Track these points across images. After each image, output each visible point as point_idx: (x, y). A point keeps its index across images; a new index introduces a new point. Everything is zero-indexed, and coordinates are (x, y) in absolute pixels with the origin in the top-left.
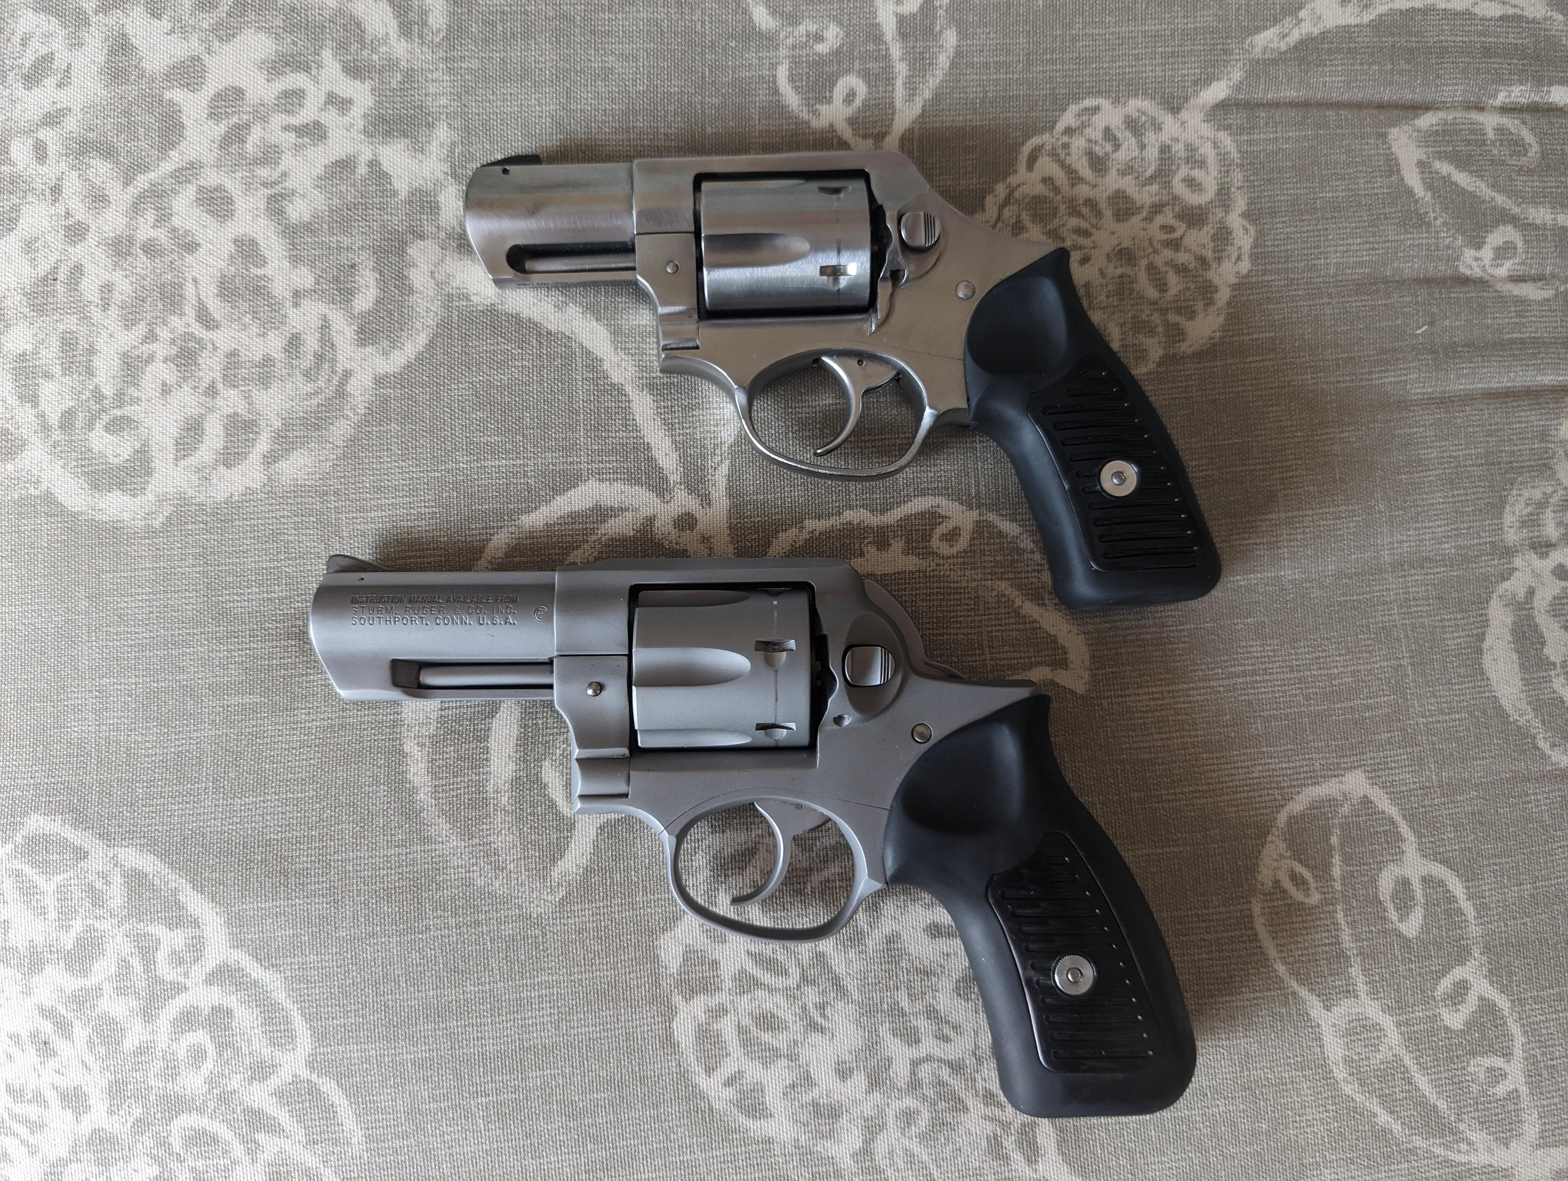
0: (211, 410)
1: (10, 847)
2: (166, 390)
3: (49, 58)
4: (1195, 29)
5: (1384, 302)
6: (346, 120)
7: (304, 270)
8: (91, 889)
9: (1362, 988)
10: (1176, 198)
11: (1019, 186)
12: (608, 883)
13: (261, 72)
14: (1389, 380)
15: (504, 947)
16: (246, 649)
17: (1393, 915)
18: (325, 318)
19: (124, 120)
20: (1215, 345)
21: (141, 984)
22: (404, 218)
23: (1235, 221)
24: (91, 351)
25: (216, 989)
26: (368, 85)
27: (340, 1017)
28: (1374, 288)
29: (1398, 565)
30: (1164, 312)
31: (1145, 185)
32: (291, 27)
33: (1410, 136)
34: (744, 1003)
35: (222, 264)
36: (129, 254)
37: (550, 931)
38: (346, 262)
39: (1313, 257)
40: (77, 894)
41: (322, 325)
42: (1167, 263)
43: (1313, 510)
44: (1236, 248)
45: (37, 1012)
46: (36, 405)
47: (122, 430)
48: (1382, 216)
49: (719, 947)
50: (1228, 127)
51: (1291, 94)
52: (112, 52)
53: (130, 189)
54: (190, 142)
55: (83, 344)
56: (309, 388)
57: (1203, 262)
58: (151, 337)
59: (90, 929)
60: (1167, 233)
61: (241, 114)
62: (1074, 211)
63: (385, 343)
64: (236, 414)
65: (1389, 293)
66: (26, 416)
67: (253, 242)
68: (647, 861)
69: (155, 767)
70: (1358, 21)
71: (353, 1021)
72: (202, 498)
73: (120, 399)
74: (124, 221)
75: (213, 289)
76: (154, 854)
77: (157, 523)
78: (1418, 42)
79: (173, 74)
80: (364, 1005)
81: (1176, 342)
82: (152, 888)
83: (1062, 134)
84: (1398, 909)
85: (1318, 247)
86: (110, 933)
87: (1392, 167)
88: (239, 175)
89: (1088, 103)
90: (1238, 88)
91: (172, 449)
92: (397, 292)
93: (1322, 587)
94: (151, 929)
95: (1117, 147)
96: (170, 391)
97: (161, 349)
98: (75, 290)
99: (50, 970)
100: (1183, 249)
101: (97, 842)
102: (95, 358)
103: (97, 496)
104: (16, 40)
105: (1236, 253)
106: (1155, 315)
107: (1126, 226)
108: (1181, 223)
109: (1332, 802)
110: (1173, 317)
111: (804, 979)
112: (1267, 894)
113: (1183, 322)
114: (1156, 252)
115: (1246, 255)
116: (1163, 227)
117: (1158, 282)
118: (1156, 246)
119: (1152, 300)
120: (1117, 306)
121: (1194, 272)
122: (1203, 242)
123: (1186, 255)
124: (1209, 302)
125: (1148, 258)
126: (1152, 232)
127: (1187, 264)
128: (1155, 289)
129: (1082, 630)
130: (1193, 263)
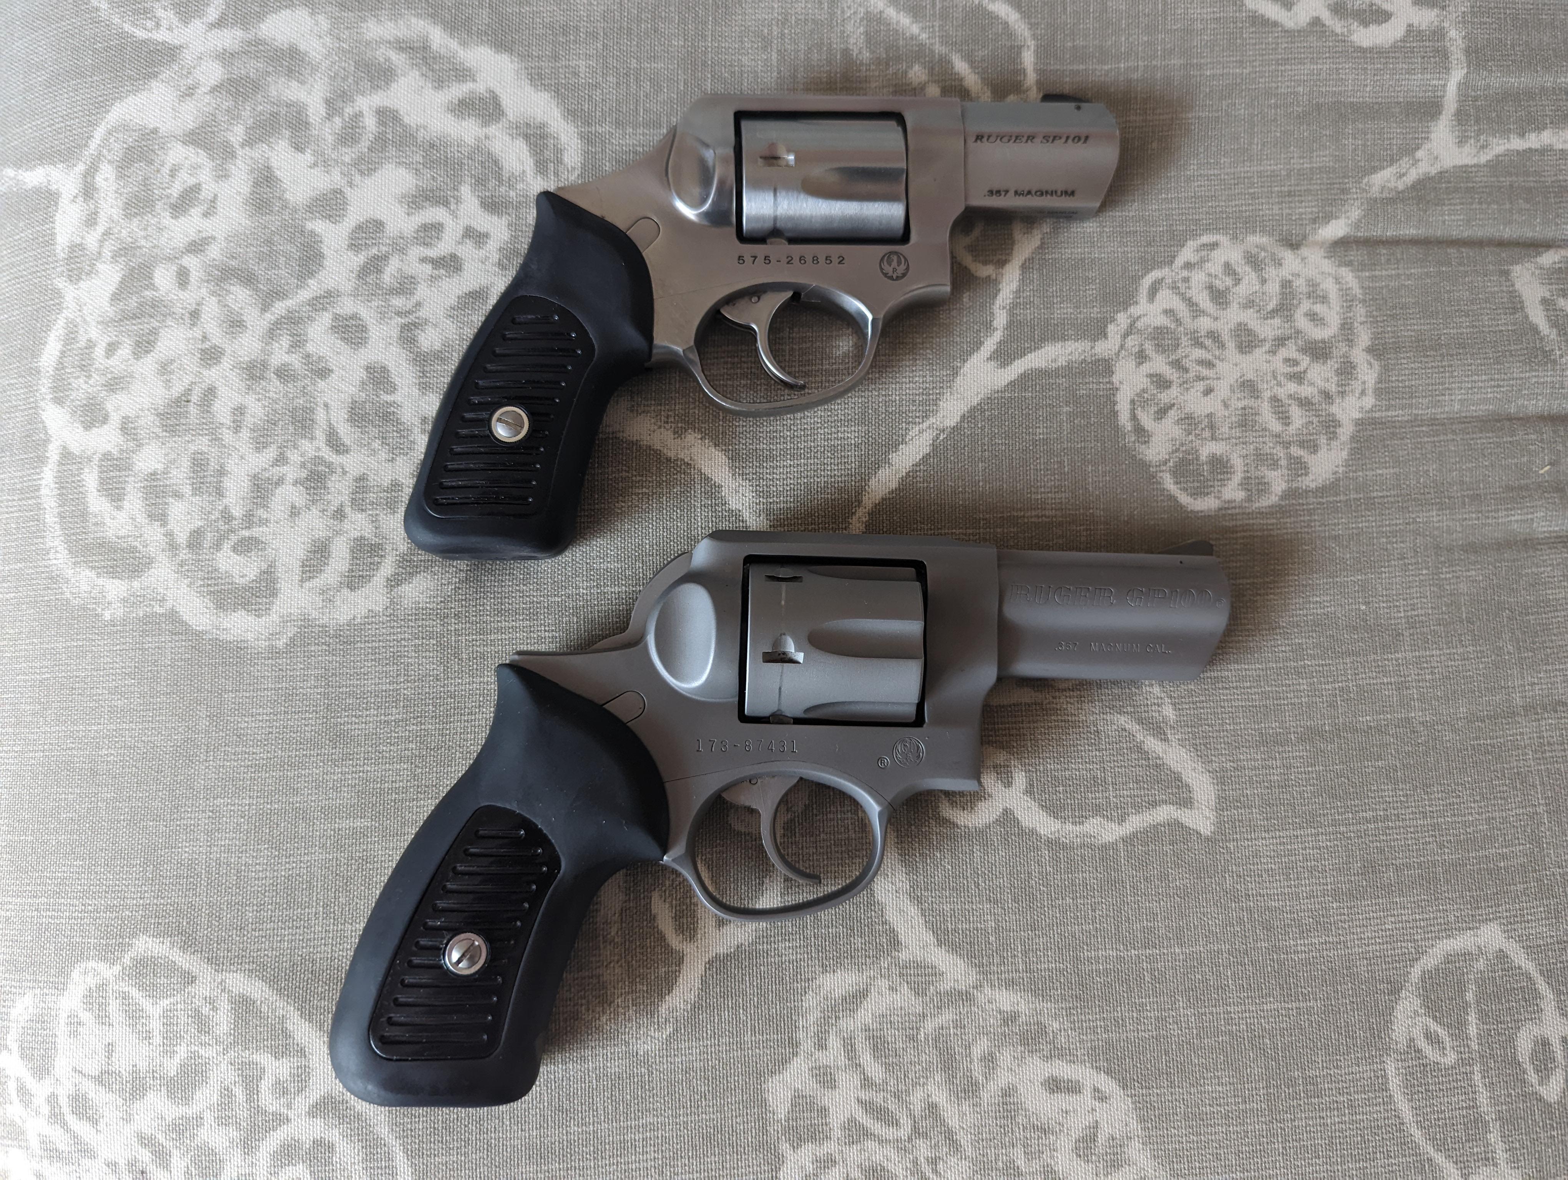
0: (338, 533)
1: (117, 968)
2: (294, 512)
3: (196, 189)
4: (1311, 169)
5: (1509, 439)
6: (482, 253)
7: (433, 397)
8: (197, 1013)
9: (1501, 1156)
10: (1298, 332)
11: (1140, 317)
12: (716, 1021)
13: (402, 207)
14: (1516, 518)
15: (609, 1086)
16: (360, 772)
17: (1532, 1077)
19: (265, 249)
20: (1338, 480)
21: (243, 1113)
23: (1359, 356)
24: (222, 472)
25: (319, 1122)
26: (504, 221)
27: (442, 1154)
28: (1498, 424)
29: (1529, 709)
30: (1287, 445)
31: (1267, 319)
32: (430, 163)
33: (1533, 274)
34: (853, 1154)
35: (353, 390)
36: (262, 378)
37: (656, 1070)
39: (1437, 393)
40: (183, 1019)
42: (1290, 396)
43: (1440, 650)
44: (1360, 383)
45: (136, 1140)
46: (164, 524)
47: (249, 550)
48: (1507, 353)
49: (828, 1093)
50: (1349, 264)
51: (1410, 231)
52: (256, 184)
53: (268, 315)
54: (329, 272)
55: (213, 465)
57: (1327, 396)
58: (281, 460)
59: (195, 1056)
60: (1290, 366)
61: (381, 246)
62: (1197, 343)
64: (362, 538)
65: (1514, 431)
66: (154, 534)
67: (384, 369)
68: (756, 999)
69: (266, 891)
70: (1475, 161)
71: (455, 1159)
72: (325, 620)
73: (249, 520)
74: (257, 346)
75: (344, 415)
76: (263, 980)
77: (280, 644)
78: (1536, 182)
79: (316, 206)
80: (467, 1142)
81: (1299, 476)
82: (259, 1015)
83: (1182, 268)
84: (1537, 1071)
85: (1443, 384)
86: (215, 1061)
87: (1516, 305)
88: (374, 304)
89: (1206, 239)
90: (1357, 225)
91: (298, 570)
93: (1455, 731)
94: (256, 1057)
95: (1238, 281)
96: (299, 513)
97: (291, 472)
98: (208, 412)
99: (152, 1096)
100: (1306, 383)
101: (205, 966)
102: (225, 479)
103: (222, 615)
104: (166, 170)
105: (1360, 388)
106: (1278, 448)
107: (1249, 358)
108: (1304, 357)
109: (1467, 956)
110: (1295, 451)
111: (916, 1131)
112: (1401, 1053)
113: (1306, 456)
114: (1279, 384)
115: (1371, 390)
116: (1287, 360)
117: (1281, 415)
118: (1279, 379)
119: (1275, 433)
120: (1240, 438)
121: (1317, 406)
122: (1326, 376)
123: (1310, 389)
124: (1332, 436)
125: (1271, 391)
126: (1275, 365)
127: (1310, 398)
128: (1278, 422)
129: (1207, 768)
130: (1317, 397)
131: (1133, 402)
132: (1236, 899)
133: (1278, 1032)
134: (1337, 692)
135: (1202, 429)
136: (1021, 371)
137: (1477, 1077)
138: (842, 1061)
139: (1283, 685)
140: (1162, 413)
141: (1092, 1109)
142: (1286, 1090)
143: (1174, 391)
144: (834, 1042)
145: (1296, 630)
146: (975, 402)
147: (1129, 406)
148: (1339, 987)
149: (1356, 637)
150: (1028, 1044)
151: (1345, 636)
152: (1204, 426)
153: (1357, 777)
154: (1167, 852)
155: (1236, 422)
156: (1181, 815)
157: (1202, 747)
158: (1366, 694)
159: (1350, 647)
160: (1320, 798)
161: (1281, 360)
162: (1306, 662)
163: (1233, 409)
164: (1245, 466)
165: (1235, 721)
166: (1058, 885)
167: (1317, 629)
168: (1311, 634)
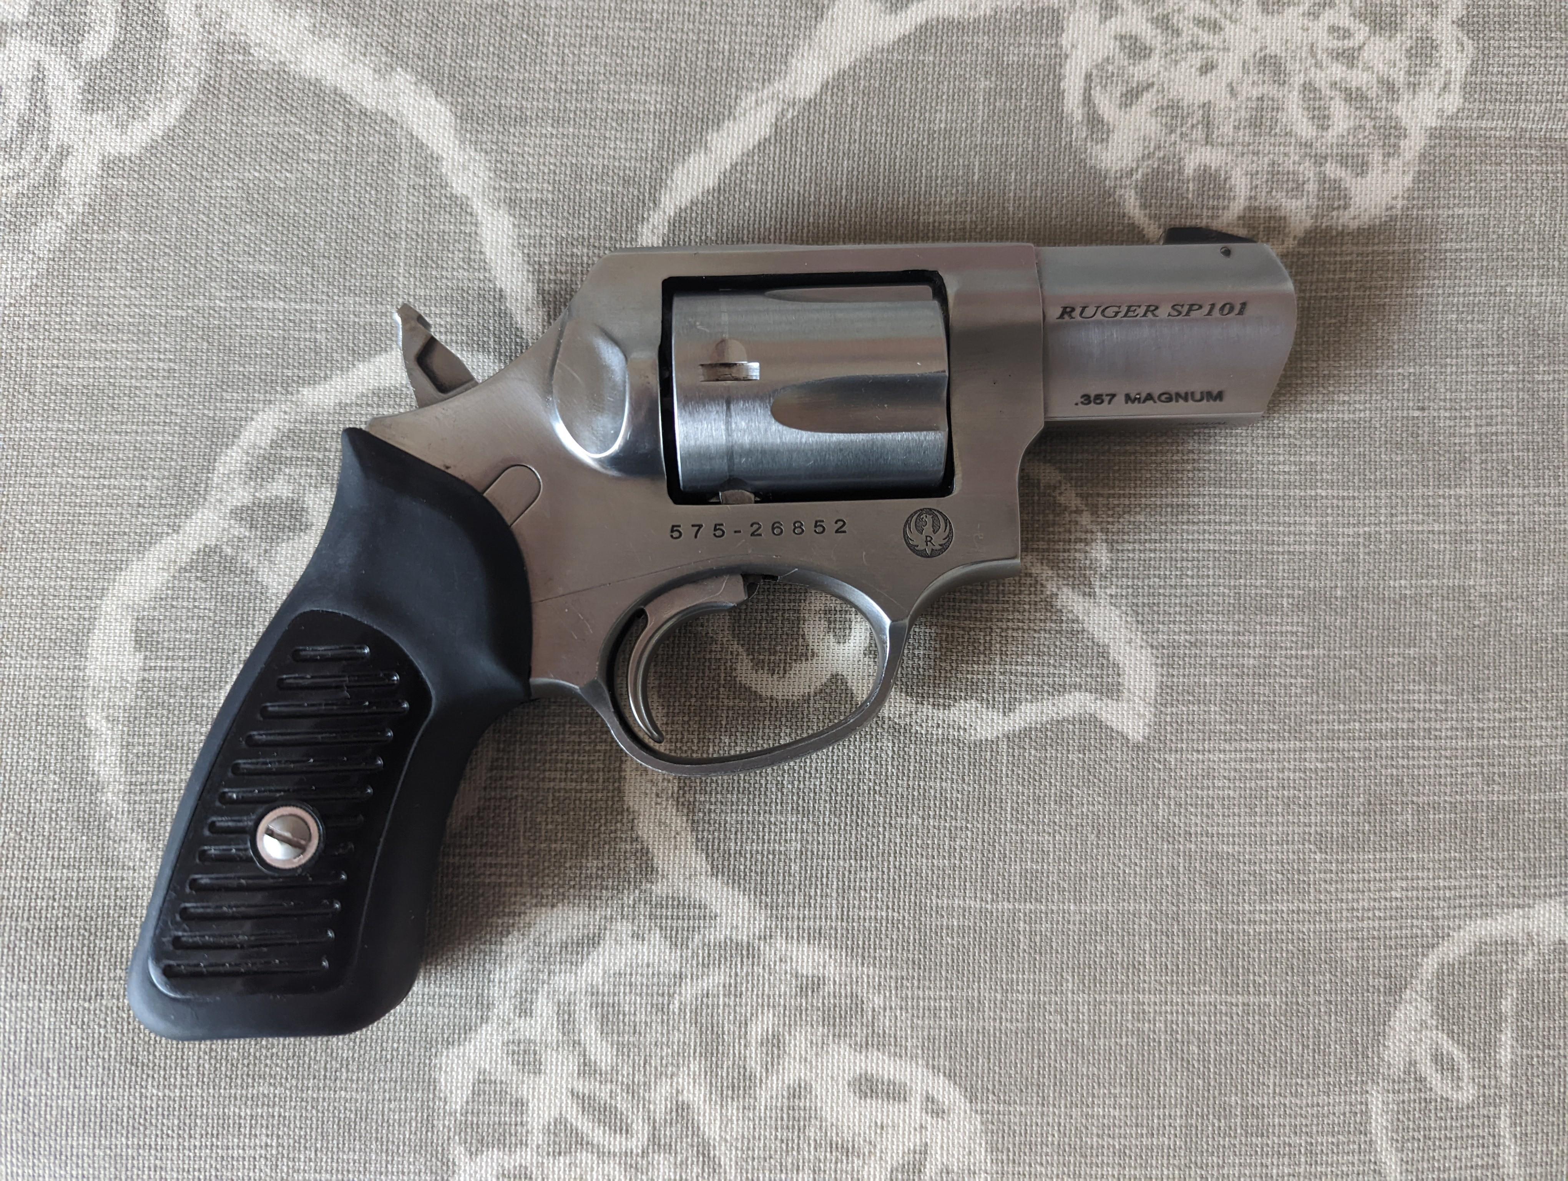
18: (39, 67)
20: (1393, 219)
23: (1445, 31)
30: (1320, 160)
34: (559, 1169)
41: (34, 76)
42: (1333, 85)
43: (1524, 487)
44: (1443, 72)
49: (529, 1080)
56: (7, 168)
57: (1390, 88)
60: (1338, 38)
63: (122, 109)
81: (1334, 209)
92: (144, 33)
93: (1532, 610)
100: (1360, 65)
105: (1442, 79)
106: (1307, 164)
107: (1278, 21)
108: (1362, 25)
109: (1509, 946)
110: (1332, 170)
111: (655, 1142)
112: (1394, 1081)
113: (1348, 179)
114: (1318, 65)
115: (1458, 84)
116: (1333, 29)
117: (1316, 113)
118: (1319, 57)
119: (1303, 141)
120: (1249, 144)
121: (1374, 102)
122: (1392, 58)
123: (1365, 75)
124: (1392, 151)
125: (1306, 75)
126: (1315, 35)
127: (1364, 89)
128: (1310, 123)
129: (1150, 641)
130: (1375, 89)
131: (1089, 77)
132: (1170, 838)
133: (1212, 1037)
134: (1361, 540)
135: (1192, 126)
136: (921, 19)
137: (1504, 1124)
138: (554, 1035)
139: (1279, 524)
140: (1131, 96)
141: (921, 1126)
142: (1216, 1121)
143: (1154, 63)
144: (544, 1007)
145: (1308, 442)
146: (846, 63)
147: (1082, 84)
148: (1311, 978)
149: (1399, 459)
150: (834, 1025)
151: (1383, 456)
152: (1195, 122)
153: (1374, 669)
154: (1073, 762)
155: (1246, 120)
156: (1101, 708)
157: (1146, 609)
158: (1404, 546)
159: (1388, 473)
160: (1315, 697)
161: (1326, 28)
162: (1319, 491)
163: (1244, 98)
164: (1251, 189)
165: (1201, 573)
166: (902, 796)
167: (1341, 443)
168: (1330, 450)
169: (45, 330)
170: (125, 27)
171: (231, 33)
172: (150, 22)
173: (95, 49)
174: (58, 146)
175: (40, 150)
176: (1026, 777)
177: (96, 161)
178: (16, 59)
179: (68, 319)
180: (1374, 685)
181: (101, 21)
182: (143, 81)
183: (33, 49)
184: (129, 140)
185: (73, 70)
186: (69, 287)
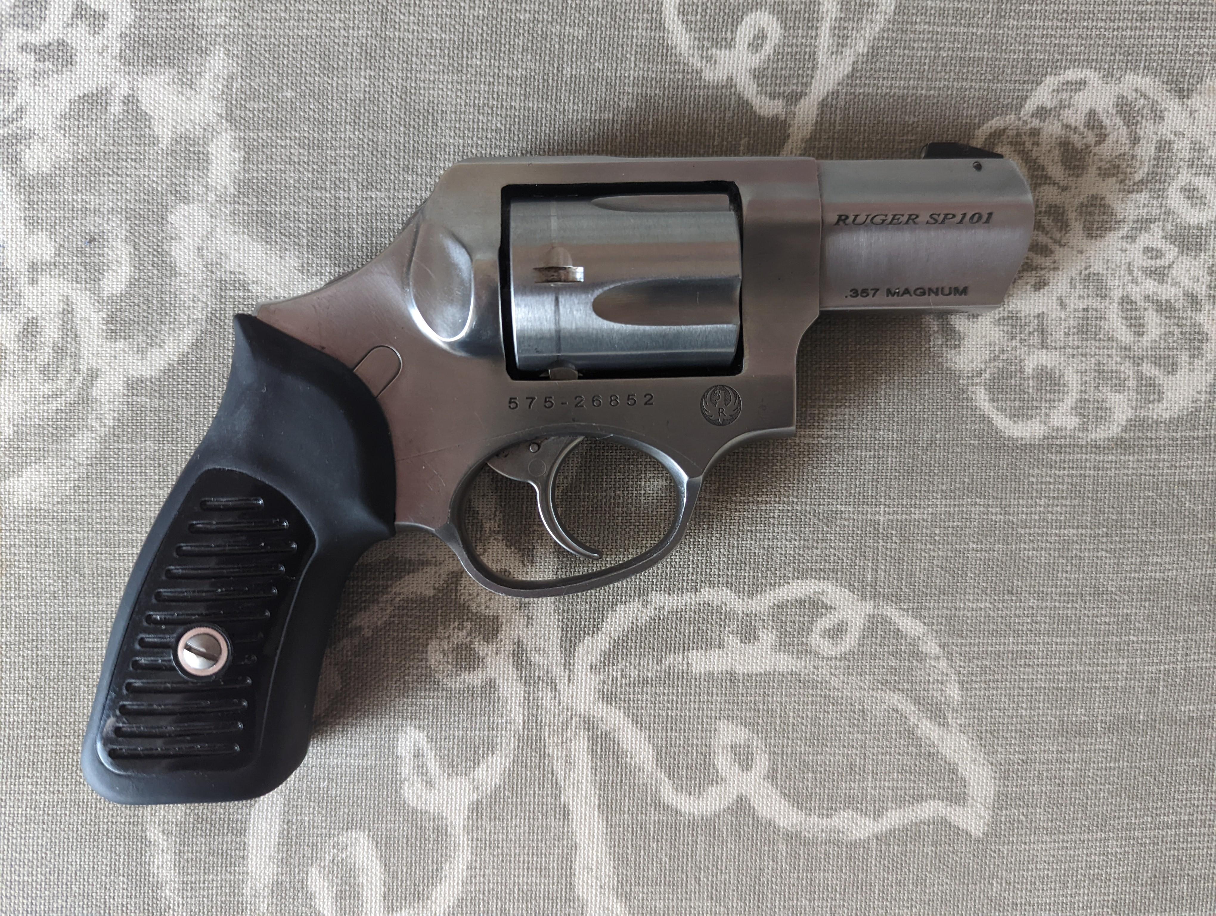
7: (43, 236)
10: (1168, 213)
18: (67, 301)
20: (1198, 409)
22: (165, 173)
31: (1132, 192)
38: (92, 228)
41: (64, 310)
42: (1147, 298)
56: (47, 388)
57: (1193, 300)
60: (1152, 259)
63: (141, 338)
81: (1150, 402)
83: (1032, 116)
89: (1071, 75)
92: (155, 272)
95: (1102, 137)
100: (1170, 281)
106: (1127, 364)
107: (1100, 244)
108: (1172, 246)
110: (1148, 369)
113: (1161, 377)
114: (1134, 281)
116: (1147, 250)
117: (1133, 322)
118: (1135, 275)
119: (1123, 345)
120: (1078, 347)
121: (1181, 312)
122: (1196, 274)
123: (1173, 289)
124: (1196, 353)
125: (1124, 289)
126: (1132, 255)
127: (1172, 301)
128: (1128, 330)
129: (990, 759)
130: (1181, 301)
132: (1001, 908)
134: (1162, 676)
135: (1030, 333)
139: (1098, 665)
145: (1126, 597)
149: (1196, 609)
151: (1184, 608)
152: (1031, 330)
153: (1165, 776)
154: (928, 854)
155: (1074, 327)
156: (950, 813)
157: (989, 735)
158: (1194, 680)
159: (1187, 621)
160: (1118, 799)
161: (1141, 249)
162: (1131, 637)
163: (1072, 310)
164: (1082, 384)
165: (1033, 706)
166: (794, 885)
167: (1152, 597)
168: (1143, 603)
169: (89, 523)
170: (139, 267)
171: (231, 273)
172: (160, 262)
173: (114, 286)
174: (88, 369)
175: (73, 373)
176: (890, 866)
177: (121, 382)
178: (48, 295)
179: (107, 514)
180: (1164, 788)
181: (117, 261)
182: (157, 314)
183: (61, 285)
184: (148, 364)
185: (96, 304)
186: (106, 488)
